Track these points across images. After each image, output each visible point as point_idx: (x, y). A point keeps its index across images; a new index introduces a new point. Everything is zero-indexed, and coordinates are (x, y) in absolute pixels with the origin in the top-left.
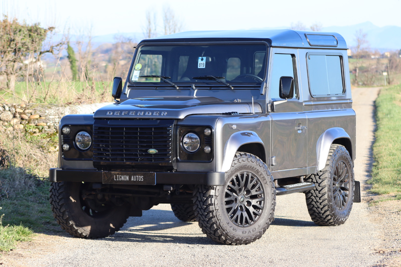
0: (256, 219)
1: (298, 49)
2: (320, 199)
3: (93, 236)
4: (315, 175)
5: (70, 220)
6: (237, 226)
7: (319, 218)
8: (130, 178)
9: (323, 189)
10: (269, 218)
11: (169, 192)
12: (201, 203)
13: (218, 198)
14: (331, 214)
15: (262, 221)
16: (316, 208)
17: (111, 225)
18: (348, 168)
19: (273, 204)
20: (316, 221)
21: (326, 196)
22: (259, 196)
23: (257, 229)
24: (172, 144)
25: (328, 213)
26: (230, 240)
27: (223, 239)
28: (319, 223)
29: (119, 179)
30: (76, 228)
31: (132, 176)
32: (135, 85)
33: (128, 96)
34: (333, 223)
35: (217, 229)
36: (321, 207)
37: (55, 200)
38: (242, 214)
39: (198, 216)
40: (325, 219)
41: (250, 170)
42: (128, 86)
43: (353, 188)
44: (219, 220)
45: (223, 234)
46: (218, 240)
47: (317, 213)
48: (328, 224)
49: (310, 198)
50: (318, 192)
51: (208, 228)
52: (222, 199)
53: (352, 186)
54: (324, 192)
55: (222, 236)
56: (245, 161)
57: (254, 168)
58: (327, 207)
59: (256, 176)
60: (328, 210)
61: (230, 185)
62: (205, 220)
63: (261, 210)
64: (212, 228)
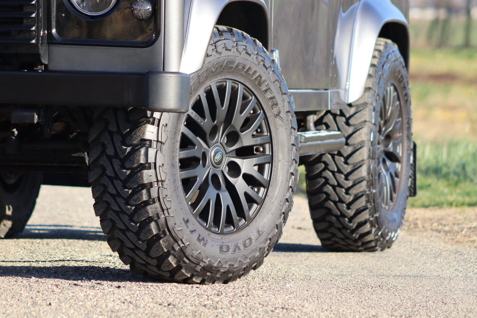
0: (251, 213)
2: (346, 179)
4: (335, 116)
6: (207, 229)
7: (339, 229)
9: (357, 153)
10: (284, 213)
11: (14, 132)
12: (116, 163)
13: (165, 147)
14: (371, 219)
15: (265, 220)
16: (335, 203)
18: (402, 104)
19: (292, 174)
20: (329, 239)
21: (363, 172)
22: (257, 150)
23: (254, 241)
25: (365, 216)
26: (188, 269)
27: (170, 264)
28: (336, 242)
34: (373, 244)
35: (158, 237)
36: (349, 198)
38: (218, 196)
40: (353, 231)
41: (242, 75)
43: (409, 154)
44: (166, 212)
45: (172, 252)
46: (155, 269)
47: (337, 217)
48: (359, 247)
50: (342, 159)
51: (132, 234)
52: (173, 152)
53: (408, 150)
54: (357, 161)
55: (169, 257)
56: (230, 50)
57: (251, 72)
58: (364, 199)
59: (256, 93)
60: (365, 208)
61: (193, 114)
62: (124, 209)
63: (264, 187)
64: (142, 234)
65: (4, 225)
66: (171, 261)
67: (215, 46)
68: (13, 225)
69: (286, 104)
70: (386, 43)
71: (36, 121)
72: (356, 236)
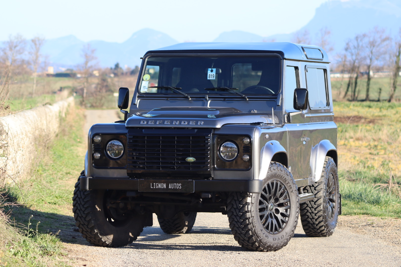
0: (283, 226)
1: (300, 62)
2: (315, 210)
3: (115, 244)
4: (310, 186)
5: (95, 229)
6: (268, 233)
7: (313, 229)
8: (167, 186)
9: (319, 200)
10: (295, 226)
11: (201, 200)
12: (237, 211)
13: (254, 205)
14: (325, 225)
15: (288, 229)
16: (311, 219)
17: (130, 234)
18: (335, 180)
19: (297, 212)
20: (309, 232)
21: (322, 207)
22: (285, 204)
23: (284, 236)
24: (210, 152)
25: (322, 224)
26: (262, 247)
27: (256, 245)
28: (311, 234)
29: (155, 187)
30: (100, 237)
31: (170, 184)
32: (145, 95)
33: (138, 106)
34: (325, 234)
35: (252, 236)
36: (316, 217)
37: (81, 208)
38: (272, 221)
39: (233, 223)
40: (318, 229)
41: (280, 178)
42: (138, 97)
43: (338, 199)
44: (254, 227)
45: (257, 241)
46: (251, 247)
47: (312, 224)
48: (320, 235)
49: (305, 209)
50: (313, 203)
51: (243, 235)
52: (257, 206)
53: (338, 197)
54: (319, 203)
55: (256, 243)
56: (275, 170)
57: (282, 177)
58: (321, 218)
59: (284, 184)
60: (322, 221)
61: (263, 193)
62: (240, 227)
63: (288, 217)
64: (246, 235)
65: (185, 228)
66: (256, 244)
67: (270, 169)
68: (188, 228)
69: (295, 187)
70: (329, 158)
71: (210, 197)
72: (319, 231)
